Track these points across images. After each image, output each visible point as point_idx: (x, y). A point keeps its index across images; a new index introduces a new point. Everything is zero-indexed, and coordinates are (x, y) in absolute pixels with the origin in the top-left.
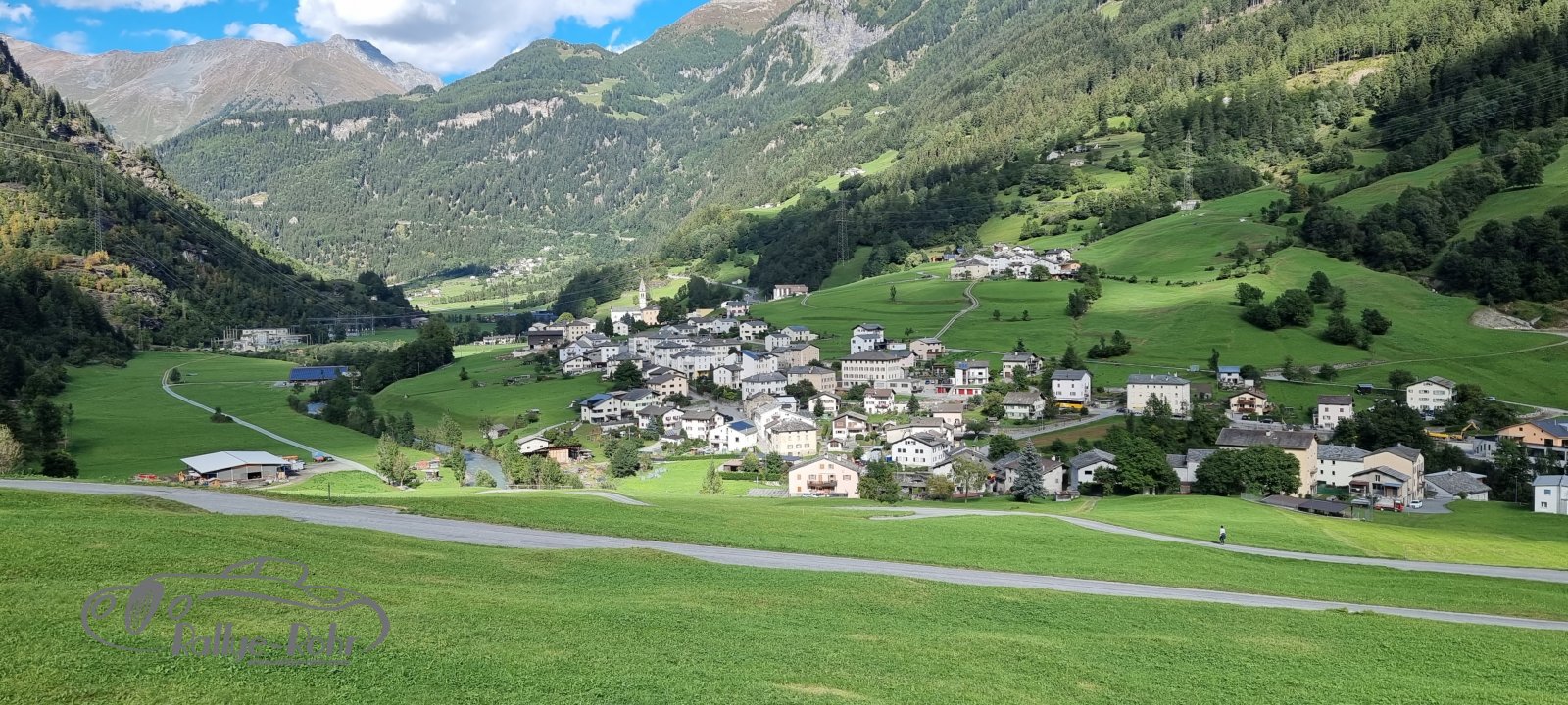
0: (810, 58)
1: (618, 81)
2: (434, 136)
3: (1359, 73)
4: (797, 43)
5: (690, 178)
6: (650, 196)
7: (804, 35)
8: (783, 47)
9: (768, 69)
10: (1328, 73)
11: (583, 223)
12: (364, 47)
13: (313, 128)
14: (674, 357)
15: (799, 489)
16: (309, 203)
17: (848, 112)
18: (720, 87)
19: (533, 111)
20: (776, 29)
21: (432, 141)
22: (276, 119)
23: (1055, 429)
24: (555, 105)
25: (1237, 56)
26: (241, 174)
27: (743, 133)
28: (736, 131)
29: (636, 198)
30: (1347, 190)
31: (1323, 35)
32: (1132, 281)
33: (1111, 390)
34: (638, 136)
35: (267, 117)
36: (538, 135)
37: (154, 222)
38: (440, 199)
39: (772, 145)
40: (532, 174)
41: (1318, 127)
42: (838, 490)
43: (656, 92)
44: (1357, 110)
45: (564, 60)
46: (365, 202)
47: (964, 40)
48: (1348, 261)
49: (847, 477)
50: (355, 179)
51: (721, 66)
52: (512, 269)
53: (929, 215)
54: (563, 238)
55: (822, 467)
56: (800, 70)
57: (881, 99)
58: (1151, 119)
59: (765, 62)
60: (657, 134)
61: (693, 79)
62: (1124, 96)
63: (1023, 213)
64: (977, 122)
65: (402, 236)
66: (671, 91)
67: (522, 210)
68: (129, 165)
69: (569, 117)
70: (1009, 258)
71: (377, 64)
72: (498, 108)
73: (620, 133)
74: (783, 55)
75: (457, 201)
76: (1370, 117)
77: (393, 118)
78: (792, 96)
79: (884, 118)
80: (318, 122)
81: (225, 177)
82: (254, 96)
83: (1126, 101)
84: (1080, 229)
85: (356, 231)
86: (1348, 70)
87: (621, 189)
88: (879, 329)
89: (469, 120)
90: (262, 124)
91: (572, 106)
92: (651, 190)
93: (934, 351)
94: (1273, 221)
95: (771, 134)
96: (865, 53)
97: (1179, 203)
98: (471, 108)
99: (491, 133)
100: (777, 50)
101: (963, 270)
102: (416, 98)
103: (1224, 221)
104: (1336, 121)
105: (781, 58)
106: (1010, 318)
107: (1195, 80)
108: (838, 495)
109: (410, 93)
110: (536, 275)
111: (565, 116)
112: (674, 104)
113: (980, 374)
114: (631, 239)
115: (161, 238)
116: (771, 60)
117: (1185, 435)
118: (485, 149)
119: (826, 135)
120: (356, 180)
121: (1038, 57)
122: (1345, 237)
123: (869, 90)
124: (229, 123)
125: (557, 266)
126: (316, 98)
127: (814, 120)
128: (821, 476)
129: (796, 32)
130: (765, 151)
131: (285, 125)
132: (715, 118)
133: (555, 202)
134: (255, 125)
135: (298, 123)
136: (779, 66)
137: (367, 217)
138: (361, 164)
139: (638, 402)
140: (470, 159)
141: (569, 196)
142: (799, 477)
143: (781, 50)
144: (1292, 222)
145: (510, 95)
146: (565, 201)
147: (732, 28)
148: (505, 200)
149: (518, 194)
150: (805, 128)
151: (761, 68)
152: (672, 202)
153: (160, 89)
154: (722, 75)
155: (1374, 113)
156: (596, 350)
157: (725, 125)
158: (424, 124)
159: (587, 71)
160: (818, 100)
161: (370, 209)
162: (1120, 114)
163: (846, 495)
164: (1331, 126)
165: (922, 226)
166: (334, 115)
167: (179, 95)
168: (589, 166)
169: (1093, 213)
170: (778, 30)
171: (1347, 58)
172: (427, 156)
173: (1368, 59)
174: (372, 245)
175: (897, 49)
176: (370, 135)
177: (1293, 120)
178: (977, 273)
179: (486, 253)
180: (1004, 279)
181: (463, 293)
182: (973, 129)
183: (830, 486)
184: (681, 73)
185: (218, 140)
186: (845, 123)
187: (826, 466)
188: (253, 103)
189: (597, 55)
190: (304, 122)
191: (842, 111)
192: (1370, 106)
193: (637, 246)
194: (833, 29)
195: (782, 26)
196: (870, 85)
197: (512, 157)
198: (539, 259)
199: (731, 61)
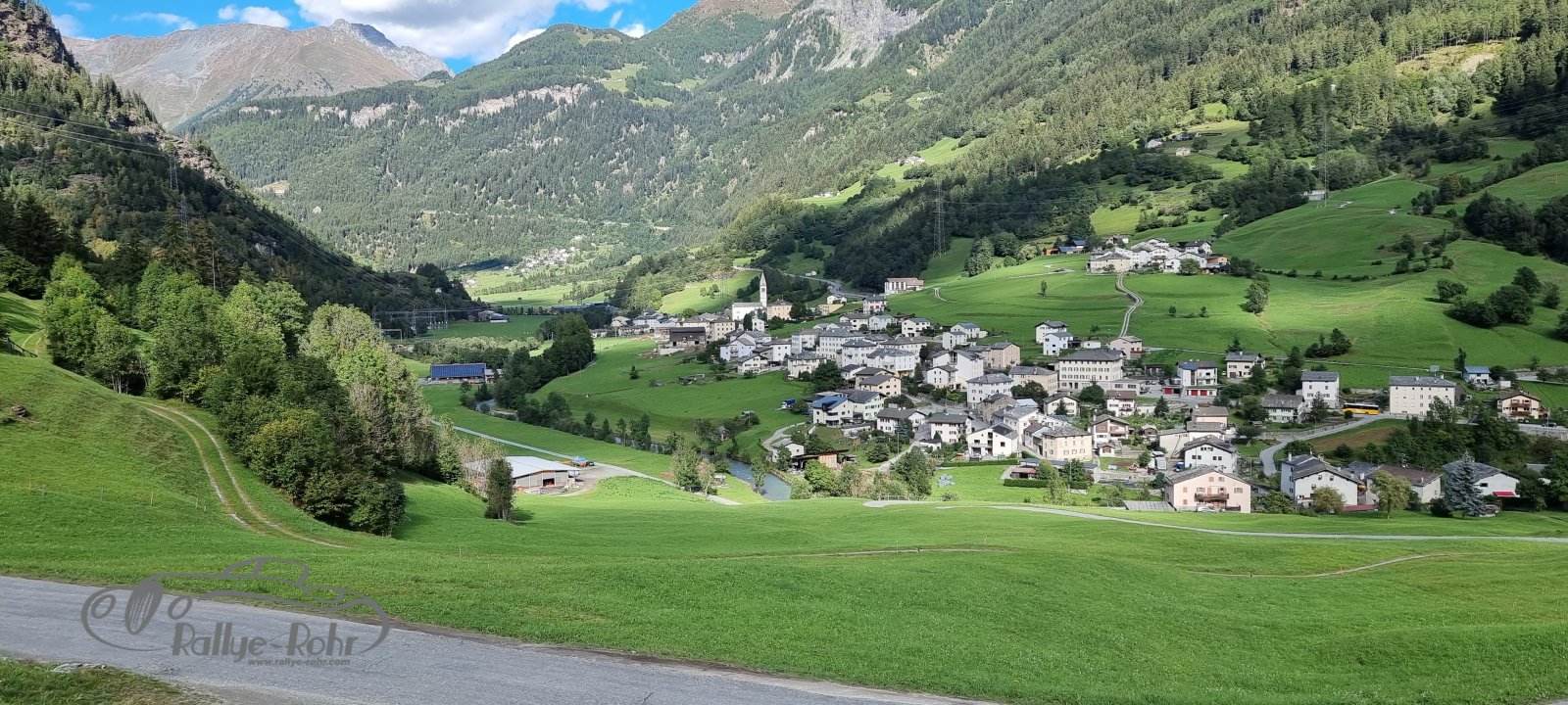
0: (837, 44)
1: (639, 66)
2: (456, 123)
3: (1475, 60)
4: (824, 27)
5: (724, 166)
6: (681, 185)
7: (831, 19)
8: (810, 31)
9: (794, 54)
10: (1438, 57)
11: (613, 212)
12: (368, 31)
13: (332, 115)
14: (871, 356)
15: (1185, 502)
16: (331, 192)
17: (888, 99)
18: (745, 72)
19: (557, 97)
20: (801, 13)
21: (455, 128)
22: (292, 107)
23: (1326, 433)
24: (579, 91)
25: (1334, 41)
26: (260, 161)
27: (773, 120)
28: (766, 118)
29: (667, 186)
30: (1496, 181)
31: (1425, 21)
32: (1292, 275)
33: (1359, 391)
34: (664, 123)
35: (284, 104)
36: (563, 122)
37: (227, 214)
38: (465, 187)
39: (812, 132)
40: (559, 162)
41: (1435, 115)
42: (1230, 504)
43: (678, 77)
44: (1476, 97)
45: (584, 45)
46: (388, 191)
47: (1006, 25)
48: (1532, 255)
49: (1239, 490)
50: (377, 167)
51: (744, 50)
52: (546, 259)
53: (1030, 206)
54: (594, 227)
55: (1211, 479)
56: (828, 55)
57: (923, 85)
58: (1250, 106)
59: (792, 46)
60: (684, 121)
61: (715, 64)
62: (1217, 83)
63: (1134, 203)
64: (1050, 109)
65: (428, 226)
66: (693, 77)
67: (550, 199)
68: (186, 156)
69: (595, 104)
70: (1148, 252)
71: (381, 49)
72: (521, 94)
73: (647, 120)
74: (809, 40)
75: (483, 190)
76: (1491, 105)
77: (412, 105)
78: (822, 81)
79: (928, 105)
80: (337, 108)
81: (245, 165)
82: (261, 81)
83: (1220, 88)
84: (1202, 221)
85: (381, 221)
86: (1458, 56)
87: (651, 177)
88: (1063, 326)
89: (491, 107)
90: (280, 111)
91: (597, 92)
92: (682, 178)
93: (1135, 350)
94: (1427, 212)
95: (810, 121)
96: (901, 37)
97: (1306, 194)
98: (494, 95)
99: (514, 121)
100: (804, 34)
101: (1104, 264)
102: (432, 84)
103: (1372, 213)
104: (1454, 108)
105: (808, 42)
106: (1187, 315)
107: (1289, 66)
108: (1231, 509)
109: (425, 79)
110: (571, 266)
111: (590, 102)
112: (699, 90)
113: (1208, 374)
114: (665, 229)
115: (234, 231)
116: (798, 45)
117: (1473, 440)
118: (509, 136)
119: (868, 122)
120: (378, 169)
121: (1101, 41)
122: (1524, 229)
123: (908, 76)
124: (246, 110)
125: (590, 256)
126: (325, 84)
127: (854, 106)
128: (1209, 489)
129: (823, 16)
130: (805, 138)
131: (303, 112)
132: (743, 104)
133: (583, 190)
134: (272, 113)
135: (316, 110)
136: (806, 51)
137: (392, 206)
138: (382, 151)
139: (868, 404)
140: (494, 146)
141: (597, 184)
142: (1185, 490)
143: (807, 34)
144: (1450, 215)
145: (532, 81)
146: (594, 189)
147: (752, 12)
148: (533, 189)
149: (544, 181)
150: (845, 114)
151: (788, 52)
152: (706, 190)
153: (165, 74)
154: (748, 60)
155: (1495, 100)
156: (768, 348)
157: (755, 111)
158: (446, 111)
159: (609, 56)
160: (852, 87)
161: (394, 197)
162: (1214, 101)
163: (1239, 509)
164: (1449, 113)
165: (1024, 217)
166: (353, 102)
167: (184, 81)
168: (617, 154)
169: (1215, 204)
170: (804, 14)
171: (1453, 43)
172: (449, 143)
173: (1480, 44)
174: (399, 234)
175: (933, 34)
176: (390, 122)
177: (1408, 107)
178: (1121, 266)
179: (516, 243)
180: (1150, 272)
181: (503, 284)
182: (1045, 116)
183: (1221, 499)
184: (702, 58)
185: (235, 128)
186: (886, 110)
187: (1216, 479)
188: (261, 89)
189: (618, 39)
190: (322, 109)
191: (882, 97)
192: (1490, 94)
193: (672, 236)
194: (861, 13)
195: (807, 10)
196: (908, 70)
197: (537, 145)
198: (573, 249)
199: (754, 45)
